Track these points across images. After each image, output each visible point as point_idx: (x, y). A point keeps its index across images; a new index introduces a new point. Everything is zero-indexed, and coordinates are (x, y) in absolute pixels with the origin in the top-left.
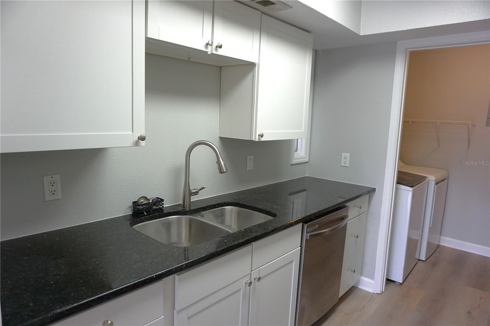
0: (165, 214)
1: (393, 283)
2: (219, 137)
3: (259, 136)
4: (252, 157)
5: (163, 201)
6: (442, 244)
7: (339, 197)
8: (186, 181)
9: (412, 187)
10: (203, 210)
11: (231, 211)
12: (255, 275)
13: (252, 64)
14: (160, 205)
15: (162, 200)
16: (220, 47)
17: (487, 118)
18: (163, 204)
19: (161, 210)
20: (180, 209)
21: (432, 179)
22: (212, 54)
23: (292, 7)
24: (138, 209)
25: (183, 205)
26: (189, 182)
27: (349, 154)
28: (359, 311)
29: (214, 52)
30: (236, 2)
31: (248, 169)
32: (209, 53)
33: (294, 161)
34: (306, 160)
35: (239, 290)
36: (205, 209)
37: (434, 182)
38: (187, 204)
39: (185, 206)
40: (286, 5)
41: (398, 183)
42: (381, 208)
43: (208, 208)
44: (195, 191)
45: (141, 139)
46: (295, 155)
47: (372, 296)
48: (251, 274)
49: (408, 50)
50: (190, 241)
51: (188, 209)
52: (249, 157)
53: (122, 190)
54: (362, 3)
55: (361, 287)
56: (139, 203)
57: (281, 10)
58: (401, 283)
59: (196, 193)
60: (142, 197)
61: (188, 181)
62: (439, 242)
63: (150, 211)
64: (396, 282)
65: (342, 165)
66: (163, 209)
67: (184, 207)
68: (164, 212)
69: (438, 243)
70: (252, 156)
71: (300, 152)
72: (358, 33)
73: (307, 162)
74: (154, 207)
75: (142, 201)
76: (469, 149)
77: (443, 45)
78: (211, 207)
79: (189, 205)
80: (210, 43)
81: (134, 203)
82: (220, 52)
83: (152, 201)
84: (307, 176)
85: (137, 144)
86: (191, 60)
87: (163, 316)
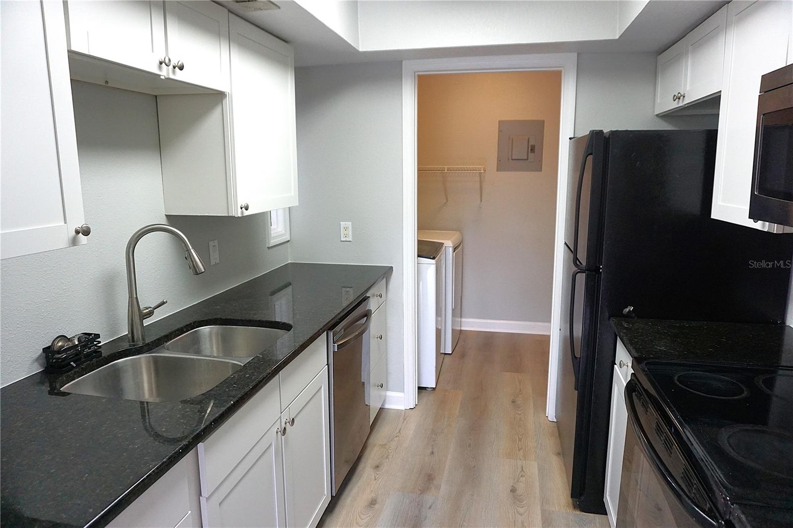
0: (106, 358)
1: (424, 391)
2: (166, 215)
3: (241, 208)
4: (216, 243)
5: (100, 338)
6: (463, 328)
7: (342, 287)
8: (131, 297)
9: (434, 258)
10: (166, 340)
11: (210, 333)
12: (285, 417)
13: (220, 93)
14: (93, 346)
15: (98, 336)
16: (181, 68)
17: (497, 161)
18: (100, 342)
19: (97, 352)
20: (126, 346)
21: (449, 244)
22: (168, 79)
23: (280, 8)
24: (59, 358)
25: (131, 338)
26: (137, 298)
27: (351, 223)
28: (396, 437)
29: (172, 76)
30: (213, 3)
31: (213, 263)
32: (163, 77)
33: (272, 241)
34: (287, 238)
35: (271, 445)
36: (168, 337)
37: (451, 248)
38: (138, 334)
39: (135, 339)
40: (276, 5)
41: (419, 256)
42: (402, 293)
43: (173, 336)
44: (148, 310)
45: (84, 232)
46: (272, 232)
47: (405, 414)
48: (280, 417)
49: (416, 74)
50: (159, 394)
51: (140, 344)
52: (211, 244)
53: (19, 330)
54: (358, 4)
55: (387, 406)
56: (55, 349)
57: (262, 10)
58: (433, 388)
59: (151, 314)
60: (57, 337)
61: (135, 296)
62: (461, 326)
63: (80, 359)
64: (428, 388)
65: (342, 240)
66: (100, 351)
67: (133, 341)
68: (103, 355)
69: (459, 329)
70: (215, 241)
71: (276, 227)
72: (358, 49)
73: (288, 241)
74: (87, 351)
75: (60, 344)
76: (481, 201)
77: (452, 70)
78: (177, 332)
79: (142, 336)
80: (167, 61)
81: (46, 350)
82: (180, 76)
83: (79, 340)
84: (290, 262)
85: (74, 242)
86: (109, 85)
87: (190, 512)
